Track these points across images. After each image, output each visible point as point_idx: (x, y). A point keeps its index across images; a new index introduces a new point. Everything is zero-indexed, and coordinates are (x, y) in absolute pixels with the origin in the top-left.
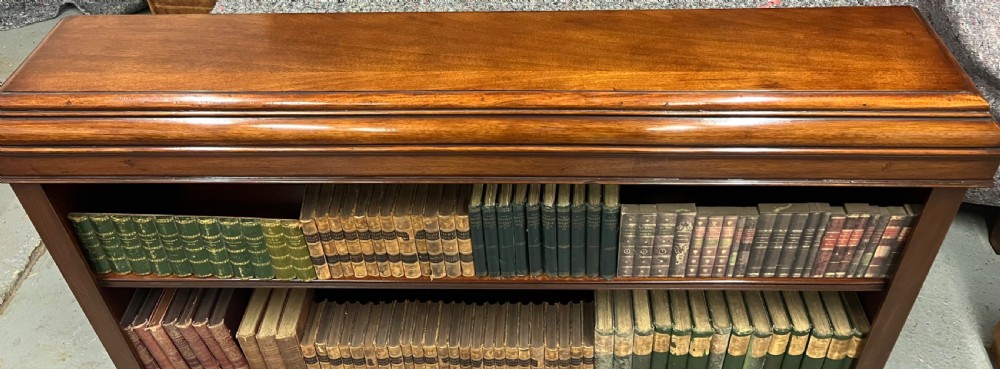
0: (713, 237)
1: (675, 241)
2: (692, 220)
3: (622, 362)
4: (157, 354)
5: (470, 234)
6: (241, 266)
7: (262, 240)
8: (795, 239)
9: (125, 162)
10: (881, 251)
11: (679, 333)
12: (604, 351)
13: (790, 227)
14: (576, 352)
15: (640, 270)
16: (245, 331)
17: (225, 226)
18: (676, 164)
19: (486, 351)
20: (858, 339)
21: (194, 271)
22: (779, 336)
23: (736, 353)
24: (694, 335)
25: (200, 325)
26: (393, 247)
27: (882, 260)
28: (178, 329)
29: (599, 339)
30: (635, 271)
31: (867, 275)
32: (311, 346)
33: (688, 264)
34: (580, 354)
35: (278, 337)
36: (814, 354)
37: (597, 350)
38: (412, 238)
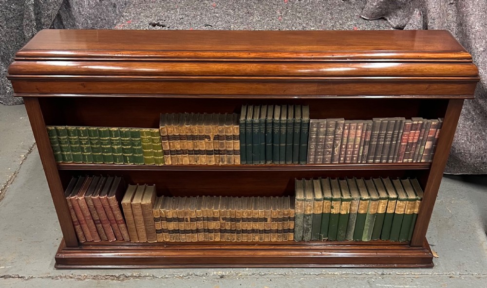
0: (352, 137)
1: (335, 139)
2: (342, 125)
3: (308, 218)
4: (80, 215)
5: (240, 137)
6: (129, 156)
7: (140, 140)
8: (389, 136)
9: (82, 85)
10: (428, 145)
11: (336, 200)
12: (299, 211)
13: (387, 130)
14: (286, 213)
15: (318, 158)
16: (126, 201)
17: (122, 131)
18: (336, 86)
19: (243, 212)
20: (419, 202)
21: (105, 159)
22: (383, 201)
23: (362, 212)
24: (342, 200)
25: (103, 197)
26: (203, 145)
27: (429, 150)
28: (92, 199)
29: (298, 203)
30: (316, 160)
31: (422, 161)
32: (158, 210)
33: (340, 154)
34: (288, 214)
35: (142, 203)
36: (399, 211)
37: (296, 211)
38: (212, 140)
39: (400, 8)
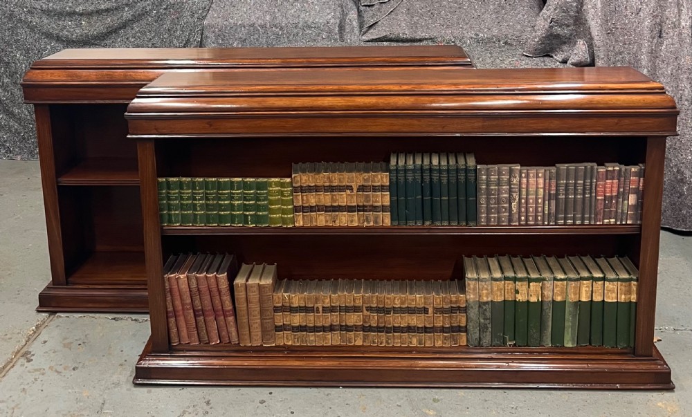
0: (532, 189)
1: (510, 192)
2: (518, 172)
3: (484, 308)
4: (178, 303)
5: (390, 189)
6: (251, 215)
7: (266, 193)
8: (580, 188)
10: (632, 199)
11: (521, 280)
12: (472, 296)
13: (576, 180)
14: (454, 299)
15: (491, 217)
16: (239, 281)
17: (247, 182)
18: (505, 122)
19: (395, 298)
20: (635, 283)
21: (221, 219)
22: (585, 282)
23: (559, 299)
24: (530, 280)
25: (211, 275)
26: (343, 199)
27: (635, 207)
28: (197, 279)
29: (469, 284)
30: (488, 219)
31: (628, 222)
32: (280, 295)
33: (520, 212)
34: (456, 302)
35: (261, 283)
36: (609, 298)
37: (468, 297)
38: (355, 191)
39: (565, 43)
